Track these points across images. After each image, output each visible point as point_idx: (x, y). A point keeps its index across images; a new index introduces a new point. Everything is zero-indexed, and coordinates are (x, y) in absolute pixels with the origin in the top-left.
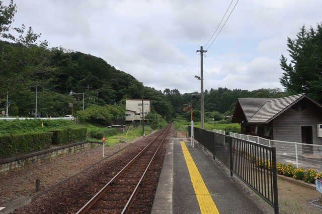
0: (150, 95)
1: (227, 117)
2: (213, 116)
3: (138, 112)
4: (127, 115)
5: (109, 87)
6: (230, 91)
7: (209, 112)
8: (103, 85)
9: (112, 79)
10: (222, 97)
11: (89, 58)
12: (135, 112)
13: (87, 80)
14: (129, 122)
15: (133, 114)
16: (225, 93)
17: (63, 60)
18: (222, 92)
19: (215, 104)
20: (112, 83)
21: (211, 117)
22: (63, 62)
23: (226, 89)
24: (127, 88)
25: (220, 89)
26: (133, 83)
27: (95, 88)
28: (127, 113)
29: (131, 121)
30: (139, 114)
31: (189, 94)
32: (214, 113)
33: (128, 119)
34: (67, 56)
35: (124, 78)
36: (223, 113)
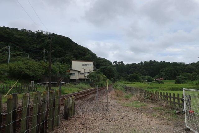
0: (101, 62)
1: (157, 79)
2: (146, 79)
3: (82, 71)
4: (71, 74)
5: (71, 56)
6: (157, 62)
7: (144, 76)
8: (67, 55)
9: (74, 51)
10: (152, 66)
11: (60, 37)
12: (79, 72)
13: (55, 51)
14: (73, 81)
15: (76, 73)
16: (154, 64)
17: (42, 39)
18: (152, 63)
19: (147, 71)
20: (73, 53)
21: (145, 80)
22: (42, 40)
23: (155, 61)
24: (84, 57)
25: (151, 61)
26: (89, 54)
27: (61, 56)
28: (71, 72)
29: (75, 80)
30: (83, 74)
31: (130, 64)
32: (147, 77)
33: (72, 77)
34: (46, 36)
35: (83, 50)
36: (153, 77)
